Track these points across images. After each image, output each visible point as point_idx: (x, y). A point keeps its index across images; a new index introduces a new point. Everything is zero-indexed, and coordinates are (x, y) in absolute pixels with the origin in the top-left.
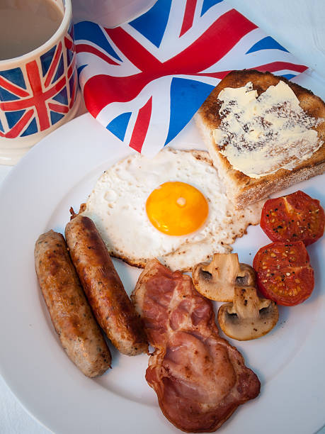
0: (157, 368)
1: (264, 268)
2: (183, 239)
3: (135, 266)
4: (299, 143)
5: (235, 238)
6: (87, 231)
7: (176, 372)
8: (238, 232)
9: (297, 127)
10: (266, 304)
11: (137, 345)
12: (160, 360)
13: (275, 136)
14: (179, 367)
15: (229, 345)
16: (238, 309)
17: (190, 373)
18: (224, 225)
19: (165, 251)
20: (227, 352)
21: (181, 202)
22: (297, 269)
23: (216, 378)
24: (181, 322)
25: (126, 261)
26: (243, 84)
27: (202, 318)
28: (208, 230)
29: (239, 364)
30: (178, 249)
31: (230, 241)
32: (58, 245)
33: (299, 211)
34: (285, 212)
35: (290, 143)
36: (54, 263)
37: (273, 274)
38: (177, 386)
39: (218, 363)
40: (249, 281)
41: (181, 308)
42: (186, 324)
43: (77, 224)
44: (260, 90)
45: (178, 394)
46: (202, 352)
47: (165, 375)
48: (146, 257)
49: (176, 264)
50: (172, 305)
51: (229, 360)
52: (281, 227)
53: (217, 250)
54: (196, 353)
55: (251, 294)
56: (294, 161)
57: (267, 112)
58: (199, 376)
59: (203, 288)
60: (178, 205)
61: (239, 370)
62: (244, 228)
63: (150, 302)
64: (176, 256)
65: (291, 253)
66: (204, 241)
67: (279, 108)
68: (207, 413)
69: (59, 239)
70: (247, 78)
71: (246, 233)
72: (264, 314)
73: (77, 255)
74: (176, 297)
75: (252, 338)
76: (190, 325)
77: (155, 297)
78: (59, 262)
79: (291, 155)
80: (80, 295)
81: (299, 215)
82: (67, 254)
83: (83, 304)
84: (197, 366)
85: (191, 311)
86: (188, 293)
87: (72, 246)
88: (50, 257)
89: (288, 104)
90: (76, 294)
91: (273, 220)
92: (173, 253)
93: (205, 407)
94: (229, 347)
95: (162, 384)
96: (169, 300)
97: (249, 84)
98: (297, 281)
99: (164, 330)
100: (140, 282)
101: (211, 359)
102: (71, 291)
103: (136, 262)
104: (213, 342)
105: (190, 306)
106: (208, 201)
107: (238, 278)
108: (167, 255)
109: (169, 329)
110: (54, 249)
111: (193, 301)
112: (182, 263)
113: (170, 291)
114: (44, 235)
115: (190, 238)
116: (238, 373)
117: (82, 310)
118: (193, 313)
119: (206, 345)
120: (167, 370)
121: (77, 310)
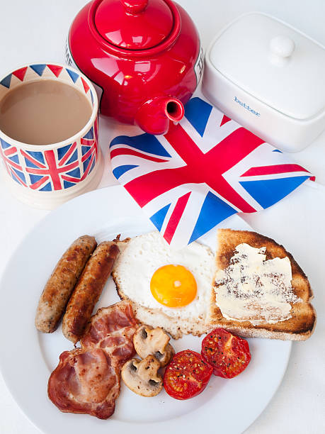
0: (71, 356)
1: (179, 361)
2: (160, 306)
3: (120, 296)
4: (275, 309)
5: (189, 333)
6: (108, 254)
7: (77, 368)
8: (195, 331)
9: (280, 296)
10: (157, 380)
11: (71, 334)
12: (76, 353)
13: (260, 295)
14: (81, 366)
15: (120, 382)
16: (140, 367)
17: (83, 374)
18: (191, 320)
19: (143, 303)
20: (114, 385)
21: (177, 284)
22: (192, 379)
23: (92, 389)
24: (109, 346)
25: (118, 289)
26: (259, 246)
27: (121, 355)
28: (179, 315)
29: (113, 396)
30: (152, 309)
31: (185, 332)
32: (87, 247)
33: (233, 352)
34: (223, 344)
35: (268, 306)
36: (75, 255)
37: (178, 369)
38: (73, 375)
39: (102, 384)
40: (162, 359)
41: (117, 341)
42: (109, 350)
43: (107, 245)
44: (269, 256)
45: (67, 379)
46: (101, 370)
47: (70, 363)
48: (130, 297)
49: (142, 315)
50: (114, 333)
51: (110, 389)
52: (211, 349)
53: (172, 330)
54: (97, 368)
55: (154, 366)
56: (261, 320)
57: (265, 275)
58: (85, 380)
59: (137, 339)
60: (174, 285)
61: (109, 398)
62: (201, 332)
63: (105, 321)
64: (146, 312)
65: (201, 368)
66: (170, 318)
67: (275, 276)
68: (69, 400)
69: (92, 245)
70: (264, 243)
71: (199, 336)
72: (151, 384)
73: (91, 261)
74: (120, 332)
75: (133, 390)
76: (111, 352)
77: (112, 322)
78: (78, 257)
79: (262, 315)
80: (71, 283)
81: (230, 355)
82: (87, 256)
83: (68, 288)
84: (91, 374)
85: (121, 346)
86: (129, 336)
87: (94, 254)
88: (76, 249)
89: (283, 277)
90: (69, 280)
91: (211, 343)
92: (146, 309)
93: (71, 397)
94: (118, 384)
95: (64, 365)
96: (116, 329)
97: (264, 249)
98: (185, 385)
99: (96, 341)
100: (112, 307)
101: (101, 379)
102: (68, 276)
103: (122, 295)
104: (114, 373)
105: (123, 343)
106: (197, 297)
107: (159, 352)
108: (142, 307)
109: (99, 344)
110: (82, 247)
111: (127, 342)
112: (145, 318)
113: (122, 326)
114: (87, 237)
115: (165, 309)
116: (107, 398)
117: (63, 291)
118: (119, 349)
119: (107, 370)
120: (75, 361)
121: (61, 289)
